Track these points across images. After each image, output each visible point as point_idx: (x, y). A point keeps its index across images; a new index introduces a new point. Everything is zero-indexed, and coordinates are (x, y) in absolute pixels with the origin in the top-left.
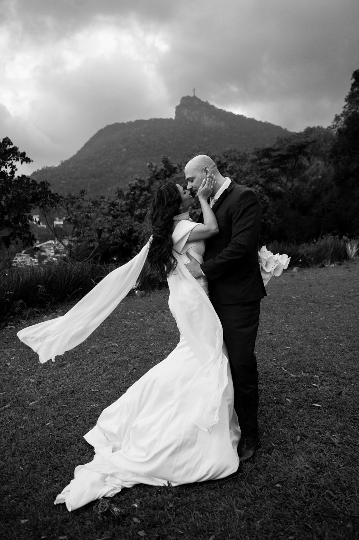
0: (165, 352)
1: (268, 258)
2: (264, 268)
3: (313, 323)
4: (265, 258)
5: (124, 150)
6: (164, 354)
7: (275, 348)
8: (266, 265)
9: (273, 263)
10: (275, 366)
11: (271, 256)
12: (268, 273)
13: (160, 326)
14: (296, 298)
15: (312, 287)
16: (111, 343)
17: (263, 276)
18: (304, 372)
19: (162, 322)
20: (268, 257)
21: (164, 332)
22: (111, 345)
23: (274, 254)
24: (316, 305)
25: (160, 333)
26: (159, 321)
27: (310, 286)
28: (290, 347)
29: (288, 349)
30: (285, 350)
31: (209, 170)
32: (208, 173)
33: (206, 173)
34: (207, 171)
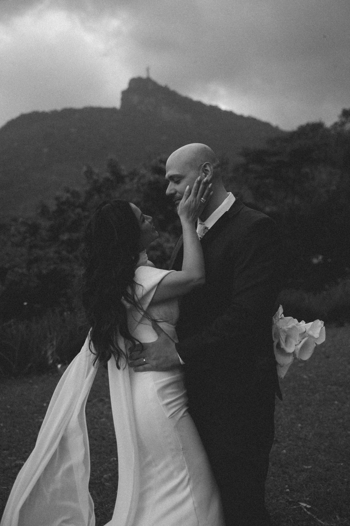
0: (105, 476)
1: (289, 329)
2: (283, 345)
3: (341, 421)
4: (285, 328)
5: (46, 150)
6: (102, 480)
7: (287, 468)
8: (286, 341)
9: (298, 338)
10: (290, 503)
11: (293, 324)
12: (289, 354)
13: (97, 426)
14: (309, 377)
15: (330, 359)
16: (15, 460)
17: (280, 359)
18: (340, 516)
19: (101, 418)
20: (290, 326)
21: (104, 439)
22: (13, 464)
23: (299, 321)
24: (340, 389)
25: (96, 440)
26: (95, 418)
27: (328, 357)
28: (309, 467)
29: (307, 469)
30: (303, 471)
31: (211, 170)
32: (208, 175)
33: (205, 173)
34: (207, 170)
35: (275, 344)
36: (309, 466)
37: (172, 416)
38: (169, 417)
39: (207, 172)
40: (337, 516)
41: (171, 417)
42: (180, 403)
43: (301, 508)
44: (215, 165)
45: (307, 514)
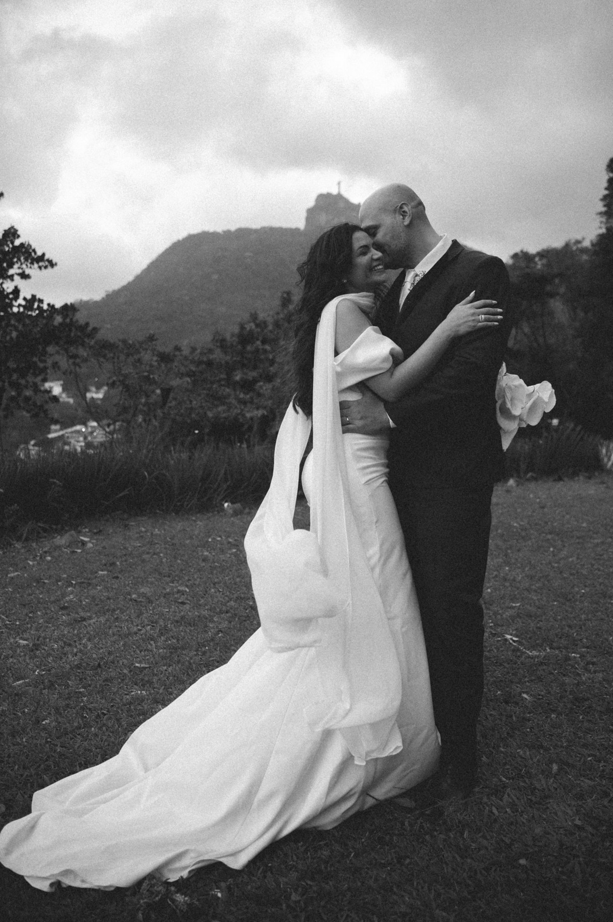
1: (516, 386)
2: (509, 405)
3: (556, 565)
4: (511, 384)
7: (491, 605)
9: (525, 399)
12: (515, 417)
16: (177, 587)
18: (551, 648)
22: (175, 590)
24: (557, 538)
28: (518, 605)
29: (515, 607)
30: (510, 608)
31: (409, 211)
32: (407, 217)
33: (402, 215)
34: (404, 212)
35: (498, 405)
36: (517, 603)
37: (368, 482)
38: (366, 482)
39: (405, 214)
40: (547, 648)
41: (367, 485)
42: (377, 471)
43: (506, 640)
44: (413, 204)
45: (513, 645)
